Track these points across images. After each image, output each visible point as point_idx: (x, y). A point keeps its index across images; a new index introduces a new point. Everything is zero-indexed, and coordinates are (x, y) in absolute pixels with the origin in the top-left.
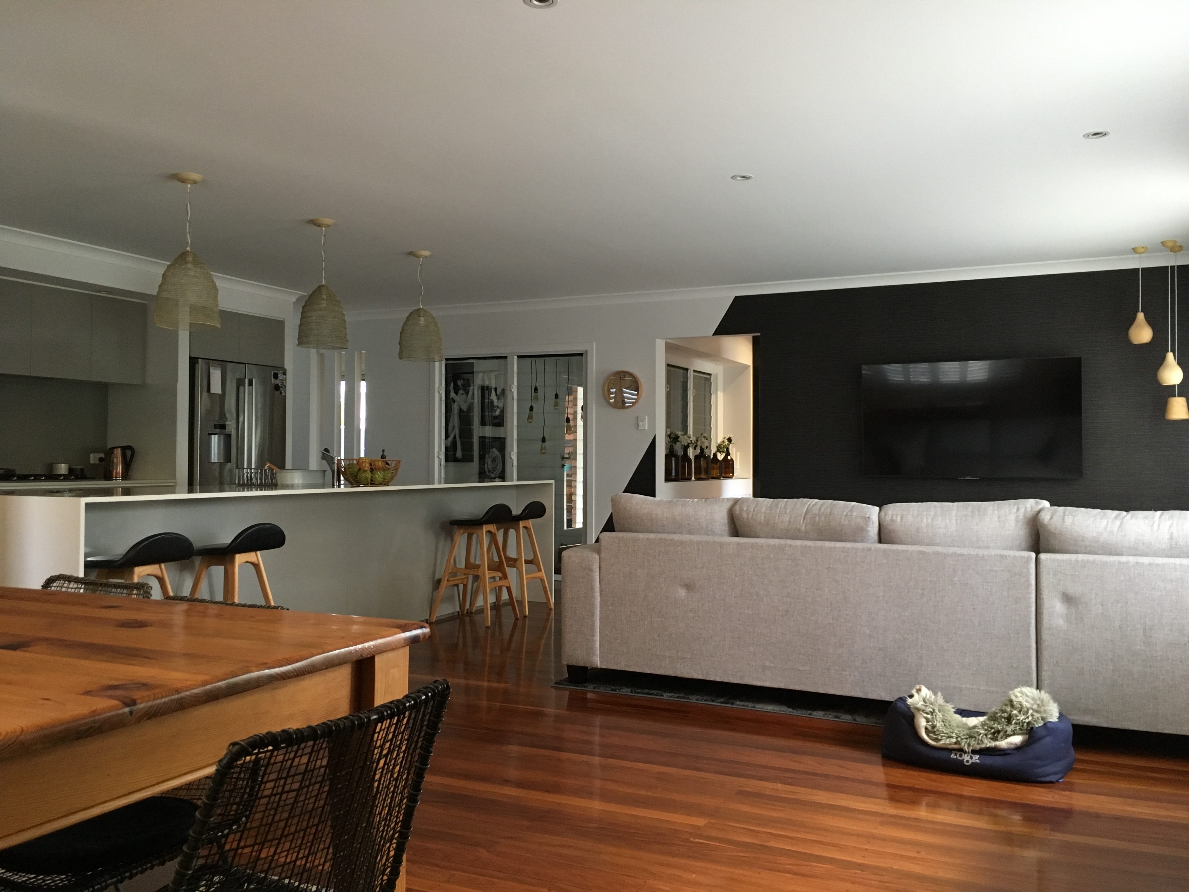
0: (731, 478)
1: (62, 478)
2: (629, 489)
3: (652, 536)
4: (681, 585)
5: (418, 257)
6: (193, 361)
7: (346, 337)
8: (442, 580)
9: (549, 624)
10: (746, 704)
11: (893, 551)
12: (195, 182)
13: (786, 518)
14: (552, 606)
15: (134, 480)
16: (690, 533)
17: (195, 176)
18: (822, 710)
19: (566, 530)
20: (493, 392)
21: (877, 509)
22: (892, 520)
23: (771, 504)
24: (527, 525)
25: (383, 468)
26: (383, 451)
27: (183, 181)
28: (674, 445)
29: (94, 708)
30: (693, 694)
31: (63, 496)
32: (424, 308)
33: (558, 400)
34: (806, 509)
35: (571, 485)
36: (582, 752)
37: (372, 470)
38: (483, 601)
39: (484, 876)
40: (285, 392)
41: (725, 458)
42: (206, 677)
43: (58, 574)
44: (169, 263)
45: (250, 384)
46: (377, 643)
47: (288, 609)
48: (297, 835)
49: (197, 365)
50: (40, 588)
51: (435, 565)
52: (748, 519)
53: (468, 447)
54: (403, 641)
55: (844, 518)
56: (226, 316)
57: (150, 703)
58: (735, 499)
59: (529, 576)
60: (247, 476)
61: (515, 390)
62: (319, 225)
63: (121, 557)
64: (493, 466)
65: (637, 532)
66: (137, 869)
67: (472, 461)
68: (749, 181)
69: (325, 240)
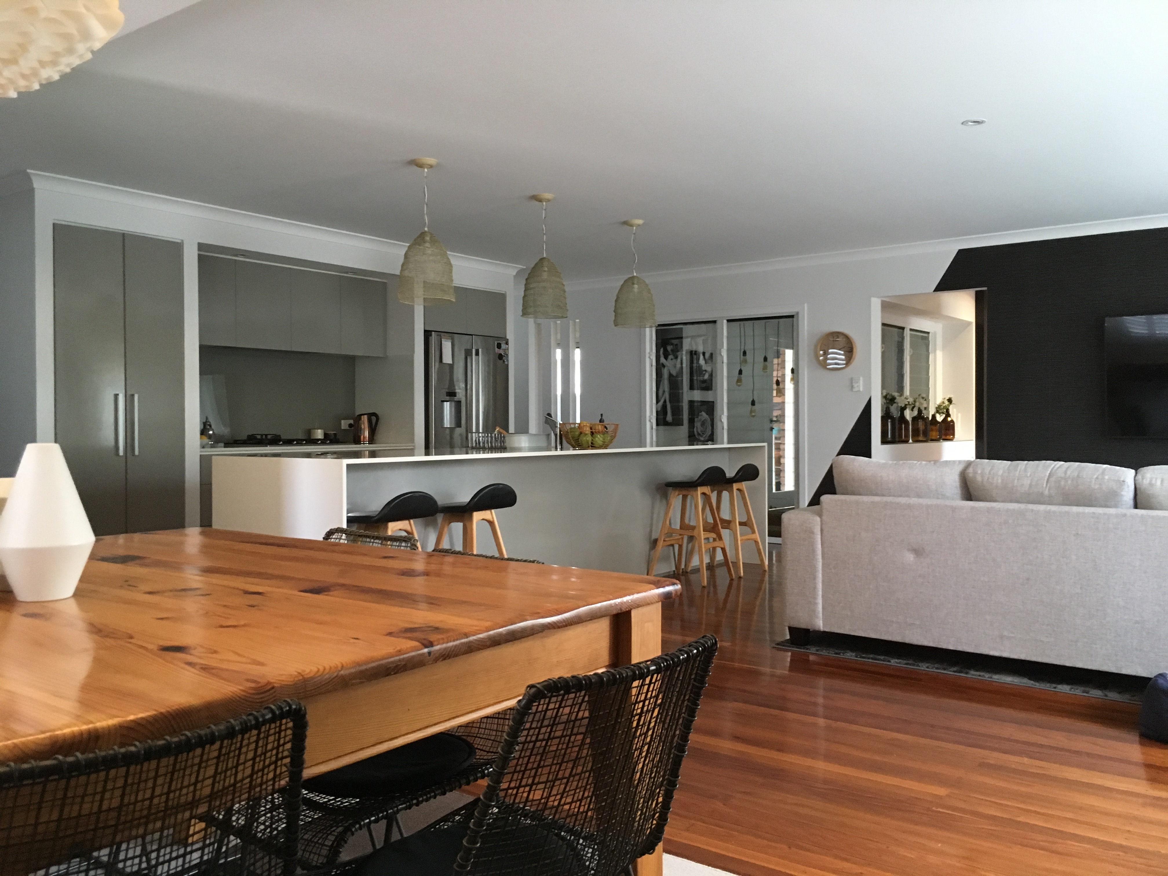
0: (951, 440)
1: (320, 442)
2: (844, 451)
3: (877, 499)
4: (908, 550)
5: (632, 226)
6: (427, 334)
7: (566, 307)
8: (659, 540)
9: (764, 585)
10: (982, 674)
11: (1153, 517)
12: (431, 166)
13: (1027, 482)
14: (767, 568)
15: (379, 444)
16: (919, 496)
17: (432, 161)
18: (1068, 683)
19: (774, 493)
20: (701, 357)
21: (1132, 472)
22: (1151, 484)
23: (1009, 467)
24: (740, 488)
25: (602, 432)
26: (602, 415)
27: (421, 166)
28: (890, 406)
29: (399, 648)
30: (922, 661)
31: (326, 458)
32: (638, 275)
33: (766, 363)
34: (1049, 472)
35: (780, 448)
36: (807, 714)
37: (592, 433)
38: (698, 560)
39: (722, 828)
40: (508, 361)
41: (945, 420)
42: (488, 624)
43: (336, 527)
44: (408, 245)
45: (477, 354)
46: (634, 598)
47: (543, 563)
48: (583, 775)
49: (430, 338)
50: (322, 539)
51: (651, 525)
52: (982, 482)
53: (677, 411)
54: (657, 596)
55: (1093, 482)
56: (460, 291)
57: (444, 646)
58: (968, 461)
59: (744, 538)
60: (476, 440)
61: (724, 353)
62: (540, 201)
63: (377, 513)
64: (702, 429)
65: (860, 494)
66: (422, 797)
67: (682, 425)
68: (983, 125)
69: (545, 214)
